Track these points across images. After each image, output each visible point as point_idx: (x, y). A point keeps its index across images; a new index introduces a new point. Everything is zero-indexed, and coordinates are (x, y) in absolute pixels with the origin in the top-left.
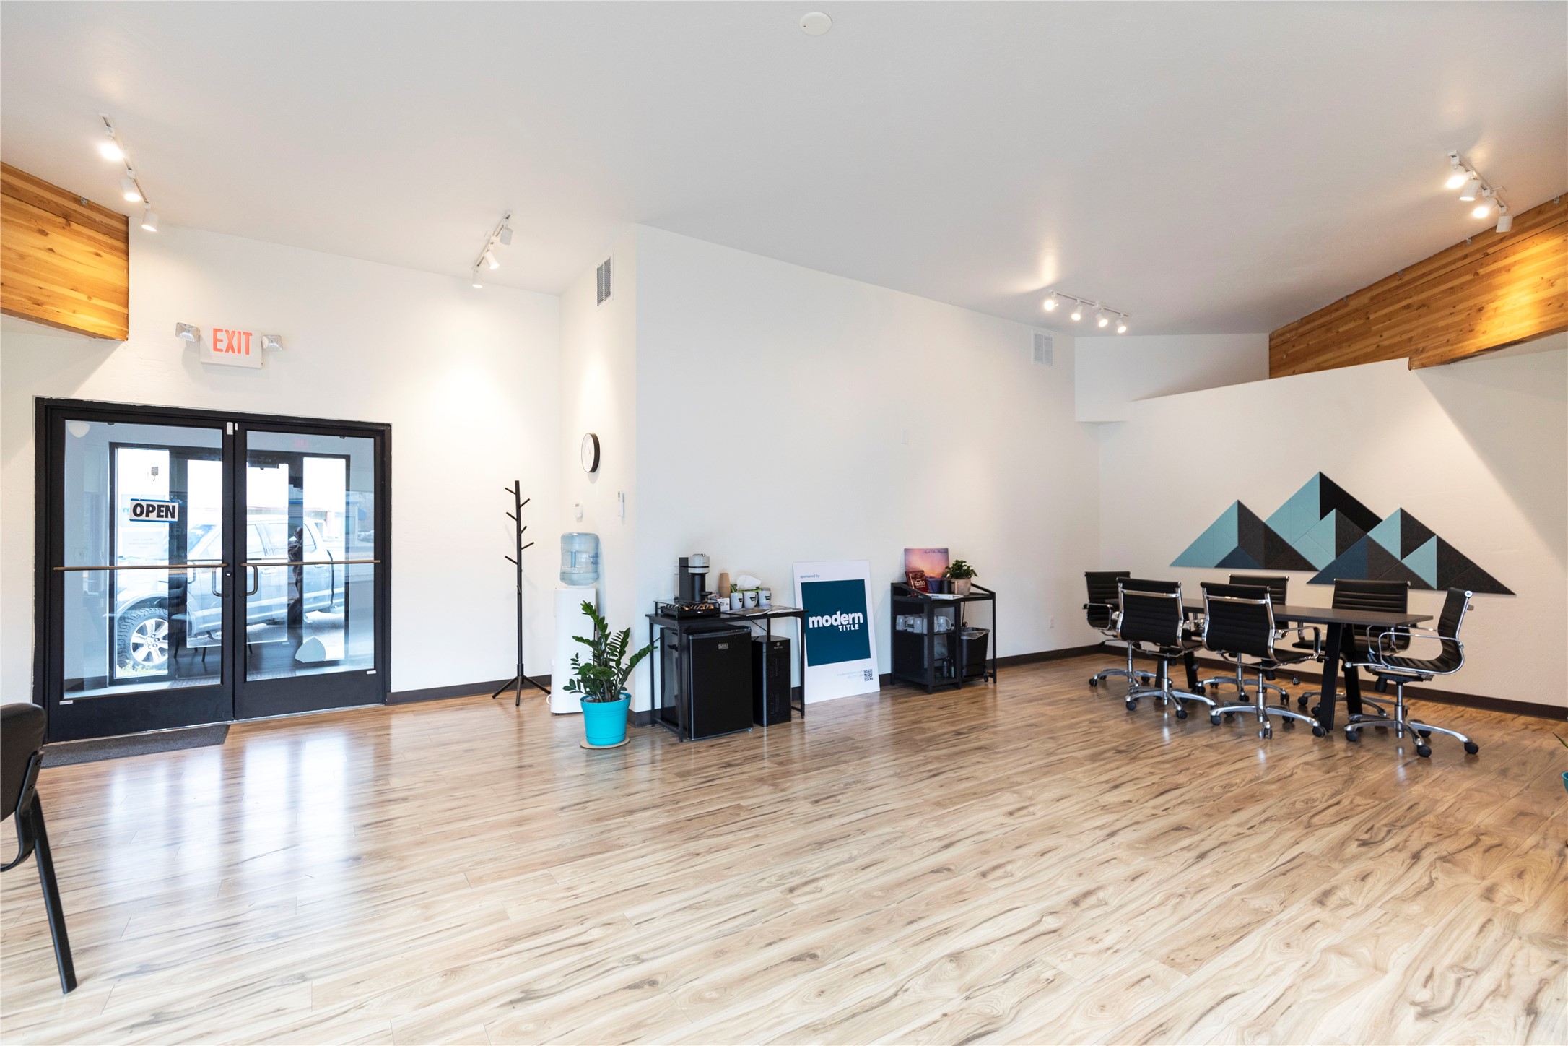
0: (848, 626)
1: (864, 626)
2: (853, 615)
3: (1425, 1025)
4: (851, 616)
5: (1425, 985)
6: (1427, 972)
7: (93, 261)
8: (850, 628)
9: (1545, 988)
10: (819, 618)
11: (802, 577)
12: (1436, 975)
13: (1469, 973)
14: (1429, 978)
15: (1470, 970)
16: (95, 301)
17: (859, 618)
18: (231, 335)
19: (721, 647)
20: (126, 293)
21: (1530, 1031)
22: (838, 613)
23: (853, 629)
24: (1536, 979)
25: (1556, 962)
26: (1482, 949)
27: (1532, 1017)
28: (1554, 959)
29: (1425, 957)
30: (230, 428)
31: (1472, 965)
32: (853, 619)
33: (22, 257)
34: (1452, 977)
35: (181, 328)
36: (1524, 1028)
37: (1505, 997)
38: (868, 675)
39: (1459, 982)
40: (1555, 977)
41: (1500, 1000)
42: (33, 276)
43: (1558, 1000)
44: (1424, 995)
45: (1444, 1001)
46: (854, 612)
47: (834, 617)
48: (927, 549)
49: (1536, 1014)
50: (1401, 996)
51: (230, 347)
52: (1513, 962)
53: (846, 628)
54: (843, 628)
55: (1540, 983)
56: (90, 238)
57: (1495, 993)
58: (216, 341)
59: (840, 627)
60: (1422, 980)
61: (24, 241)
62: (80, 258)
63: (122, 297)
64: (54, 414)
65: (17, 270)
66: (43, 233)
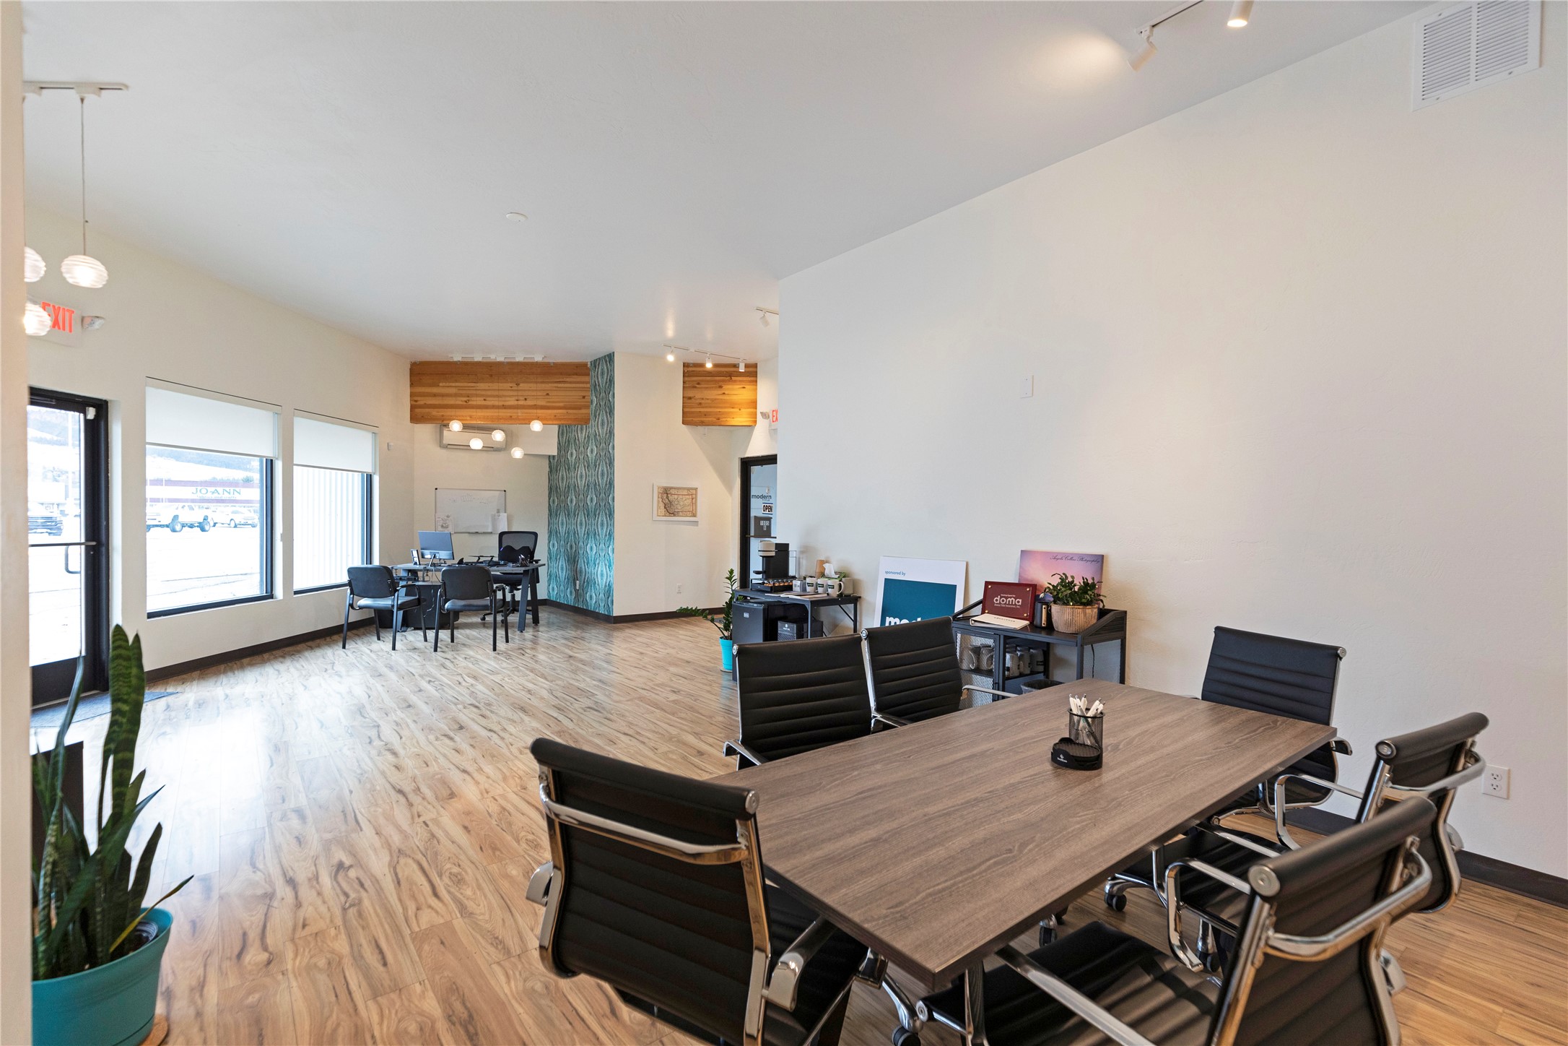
3: (335, 861)
5: (358, 878)
6: (366, 886)
7: (743, 392)
9: (295, 900)
11: (887, 573)
12: (361, 890)
13: (347, 905)
14: (362, 885)
15: (350, 907)
16: (743, 410)
20: (755, 402)
21: (283, 870)
24: (305, 904)
25: (304, 926)
26: (360, 930)
27: (288, 879)
28: (307, 928)
29: (380, 895)
31: (352, 912)
34: (353, 895)
35: (768, 414)
36: (287, 870)
37: (310, 880)
39: (346, 895)
40: (295, 913)
41: (310, 875)
42: (717, 407)
43: (283, 899)
44: (352, 873)
45: (340, 878)
48: (1059, 553)
49: (287, 882)
50: (359, 863)
51: (776, 420)
52: (326, 906)
55: (300, 903)
56: (731, 381)
57: (316, 877)
58: (773, 416)
60: (363, 880)
61: (713, 394)
62: (738, 392)
63: (754, 404)
64: (747, 465)
65: (711, 407)
66: (721, 387)
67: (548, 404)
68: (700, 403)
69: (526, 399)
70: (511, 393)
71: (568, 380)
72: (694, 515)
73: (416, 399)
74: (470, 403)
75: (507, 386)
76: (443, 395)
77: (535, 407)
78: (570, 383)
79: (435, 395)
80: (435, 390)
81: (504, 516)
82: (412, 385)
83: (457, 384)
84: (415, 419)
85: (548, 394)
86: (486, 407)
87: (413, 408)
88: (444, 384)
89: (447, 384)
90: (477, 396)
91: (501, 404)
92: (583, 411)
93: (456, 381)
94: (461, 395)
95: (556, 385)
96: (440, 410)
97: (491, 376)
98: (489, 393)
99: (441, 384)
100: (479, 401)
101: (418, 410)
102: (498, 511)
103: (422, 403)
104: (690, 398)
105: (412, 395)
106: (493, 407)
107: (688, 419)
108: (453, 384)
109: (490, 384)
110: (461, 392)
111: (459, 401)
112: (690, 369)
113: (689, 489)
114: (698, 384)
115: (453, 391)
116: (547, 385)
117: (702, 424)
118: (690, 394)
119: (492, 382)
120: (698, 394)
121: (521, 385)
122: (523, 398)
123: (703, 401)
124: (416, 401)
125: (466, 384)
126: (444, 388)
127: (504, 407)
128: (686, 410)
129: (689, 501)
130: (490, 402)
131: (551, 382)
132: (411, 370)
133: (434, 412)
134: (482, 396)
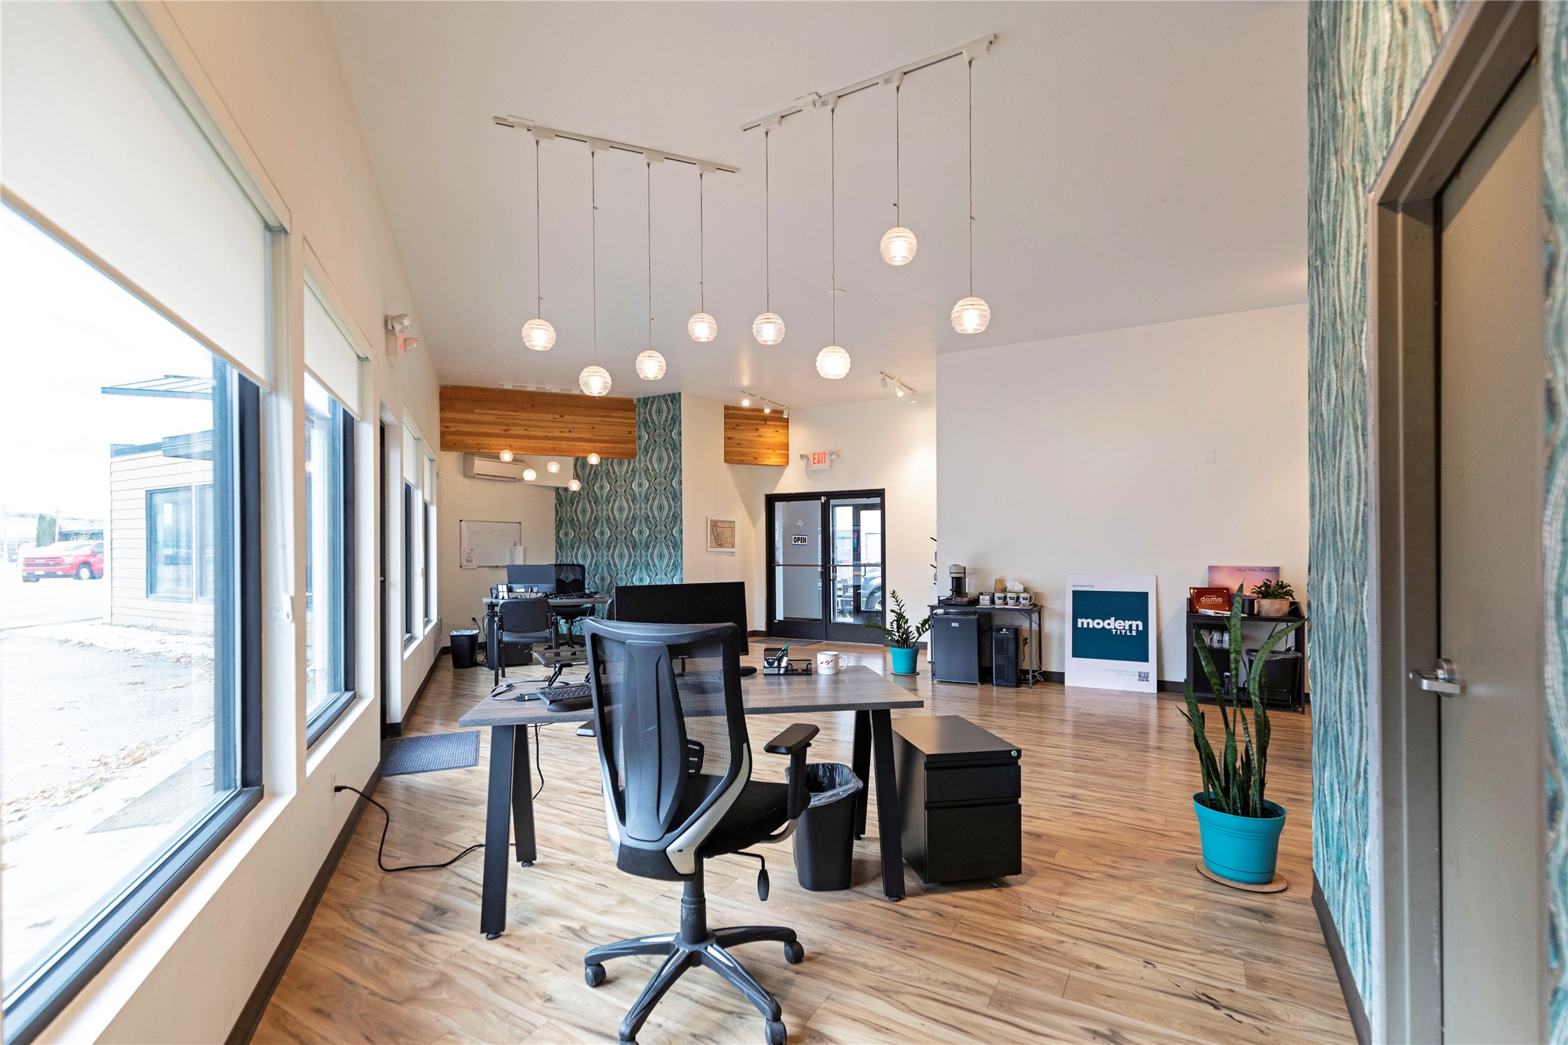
0: (1123, 631)
1: (1144, 634)
2: (1130, 622)
4: (1128, 623)
7: (775, 435)
8: (1126, 633)
10: (1090, 621)
11: (1074, 586)
16: (776, 451)
17: (1137, 625)
18: (818, 455)
19: (953, 625)
20: (787, 445)
22: (1113, 619)
23: (1128, 634)
30: (823, 499)
32: (1131, 626)
33: (750, 441)
35: (802, 456)
38: (1144, 677)
42: (754, 448)
46: (1132, 620)
47: (1107, 621)
48: (1241, 567)
51: (819, 462)
53: (1121, 632)
54: (1116, 632)
56: (774, 425)
58: (814, 459)
59: (1114, 631)
61: (750, 435)
62: (770, 435)
63: (786, 446)
64: (771, 500)
65: (748, 447)
66: (757, 430)
67: (595, 438)
68: (739, 444)
69: (570, 431)
70: (555, 425)
71: (613, 415)
72: (733, 547)
73: (447, 424)
74: (510, 432)
75: (550, 417)
76: (478, 423)
77: (580, 439)
78: (616, 417)
79: (469, 422)
80: (470, 417)
81: (520, 549)
82: (442, 409)
83: (494, 412)
84: (445, 445)
85: (593, 428)
86: (528, 437)
87: (443, 434)
88: (480, 411)
89: (483, 412)
90: (517, 425)
91: (543, 434)
92: (629, 446)
93: (493, 409)
94: (500, 424)
95: (602, 419)
96: (474, 438)
97: (533, 406)
98: (531, 423)
99: (476, 411)
100: (521, 431)
101: (449, 437)
102: (515, 545)
103: (454, 429)
104: (730, 439)
105: (442, 420)
106: (536, 438)
107: (730, 458)
108: (491, 412)
109: (531, 414)
110: (500, 420)
111: (497, 430)
112: (731, 412)
113: (730, 522)
114: (737, 426)
115: (491, 418)
116: (592, 419)
117: (742, 462)
118: (731, 434)
119: (534, 412)
120: (737, 435)
121: (565, 417)
122: (567, 430)
123: (742, 442)
124: (447, 427)
125: (504, 413)
126: (479, 415)
127: (547, 438)
128: (727, 449)
129: (730, 533)
130: (533, 433)
131: (597, 416)
132: (441, 394)
133: (469, 440)
134: (524, 425)
